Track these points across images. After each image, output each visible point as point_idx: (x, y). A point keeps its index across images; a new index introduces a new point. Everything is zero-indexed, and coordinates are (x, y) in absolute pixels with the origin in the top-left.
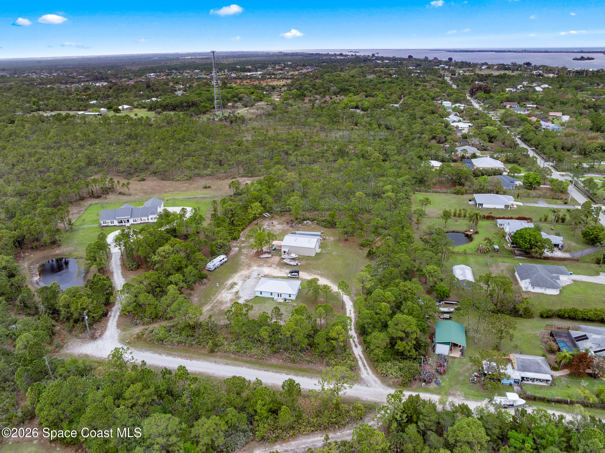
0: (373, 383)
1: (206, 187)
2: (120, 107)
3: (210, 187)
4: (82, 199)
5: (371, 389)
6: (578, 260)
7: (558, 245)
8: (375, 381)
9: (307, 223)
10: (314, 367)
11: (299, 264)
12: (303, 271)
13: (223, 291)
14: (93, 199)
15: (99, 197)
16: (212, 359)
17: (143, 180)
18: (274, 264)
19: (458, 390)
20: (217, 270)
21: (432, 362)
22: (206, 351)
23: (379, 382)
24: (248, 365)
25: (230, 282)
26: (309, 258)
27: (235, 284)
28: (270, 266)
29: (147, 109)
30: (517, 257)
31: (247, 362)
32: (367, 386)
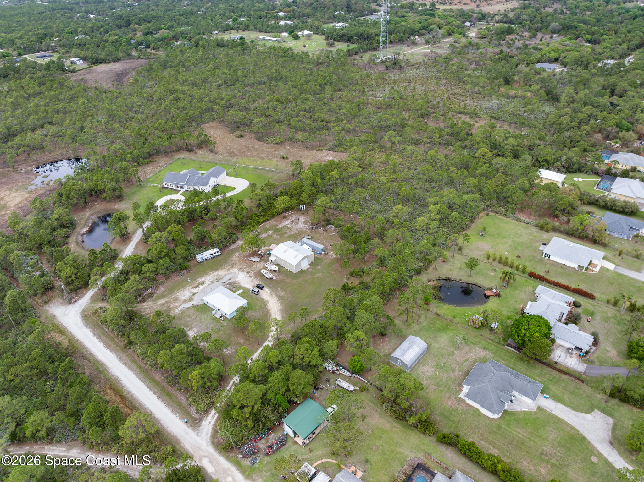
0: (204, 434)
1: (283, 158)
2: (300, 33)
3: (287, 158)
4: (178, 150)
5: (198, 439)
6: (583, 381)
7: (582, 349)
8: (207, 433)
9: (331, 228)
10: (179, 396)
11: (274, 278)
12: (269, 287)
13: (188, 288)
14: (186, 152)
15: (191, 151)
16: (121, 354)
17: (241, 136)
18: (253, 271)
19: (262, 478)
20: (205, 262)
21: (272, 438)
22: (122, 345)
23: (210, 435)
24: (138, 371)
25: (201, 280)
26: (288, 273)
27: (203, 283)
28: (248, 273)
29: (324, 37)
30: (509, 348)
31: (140, 367)
32: (197, 435)
